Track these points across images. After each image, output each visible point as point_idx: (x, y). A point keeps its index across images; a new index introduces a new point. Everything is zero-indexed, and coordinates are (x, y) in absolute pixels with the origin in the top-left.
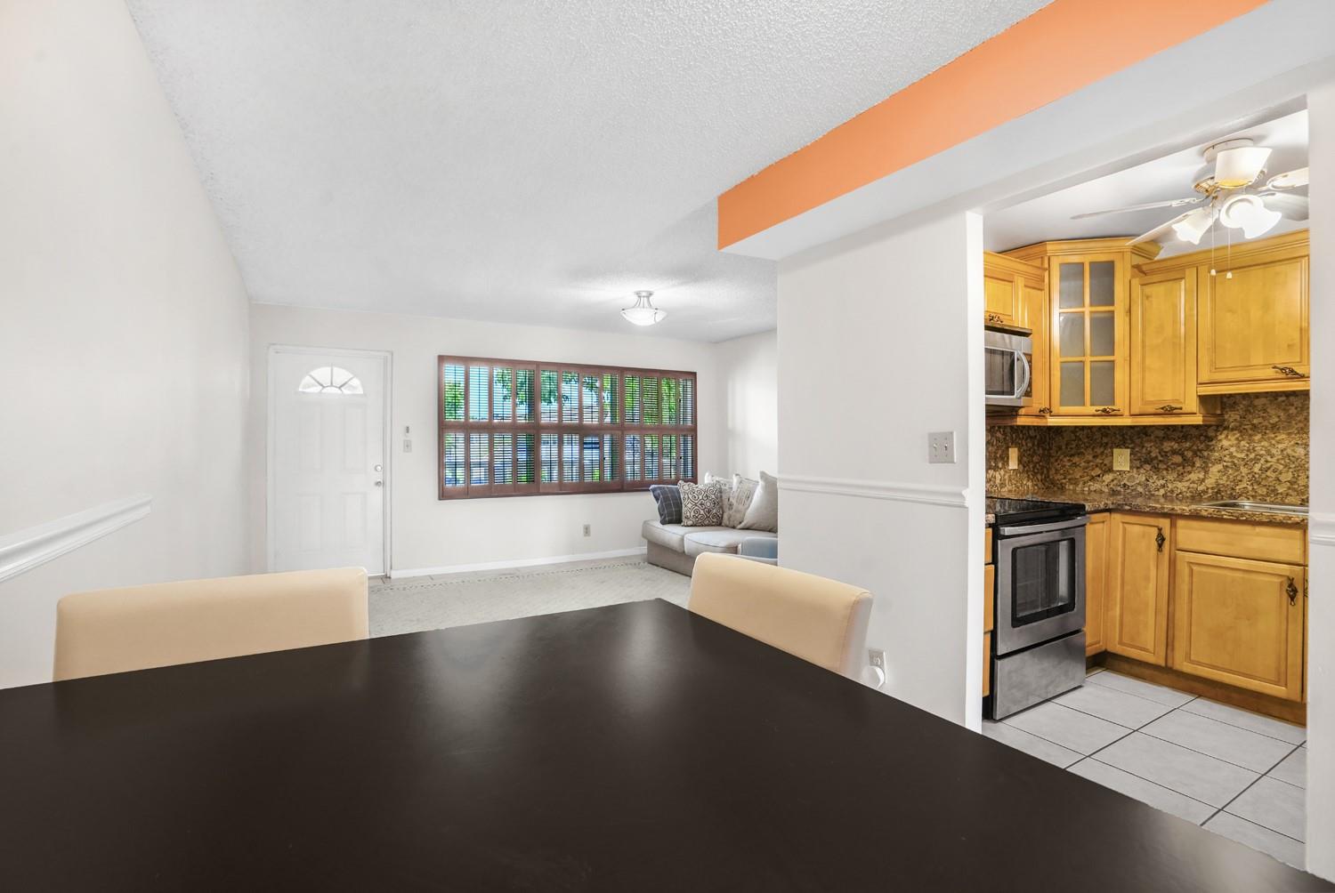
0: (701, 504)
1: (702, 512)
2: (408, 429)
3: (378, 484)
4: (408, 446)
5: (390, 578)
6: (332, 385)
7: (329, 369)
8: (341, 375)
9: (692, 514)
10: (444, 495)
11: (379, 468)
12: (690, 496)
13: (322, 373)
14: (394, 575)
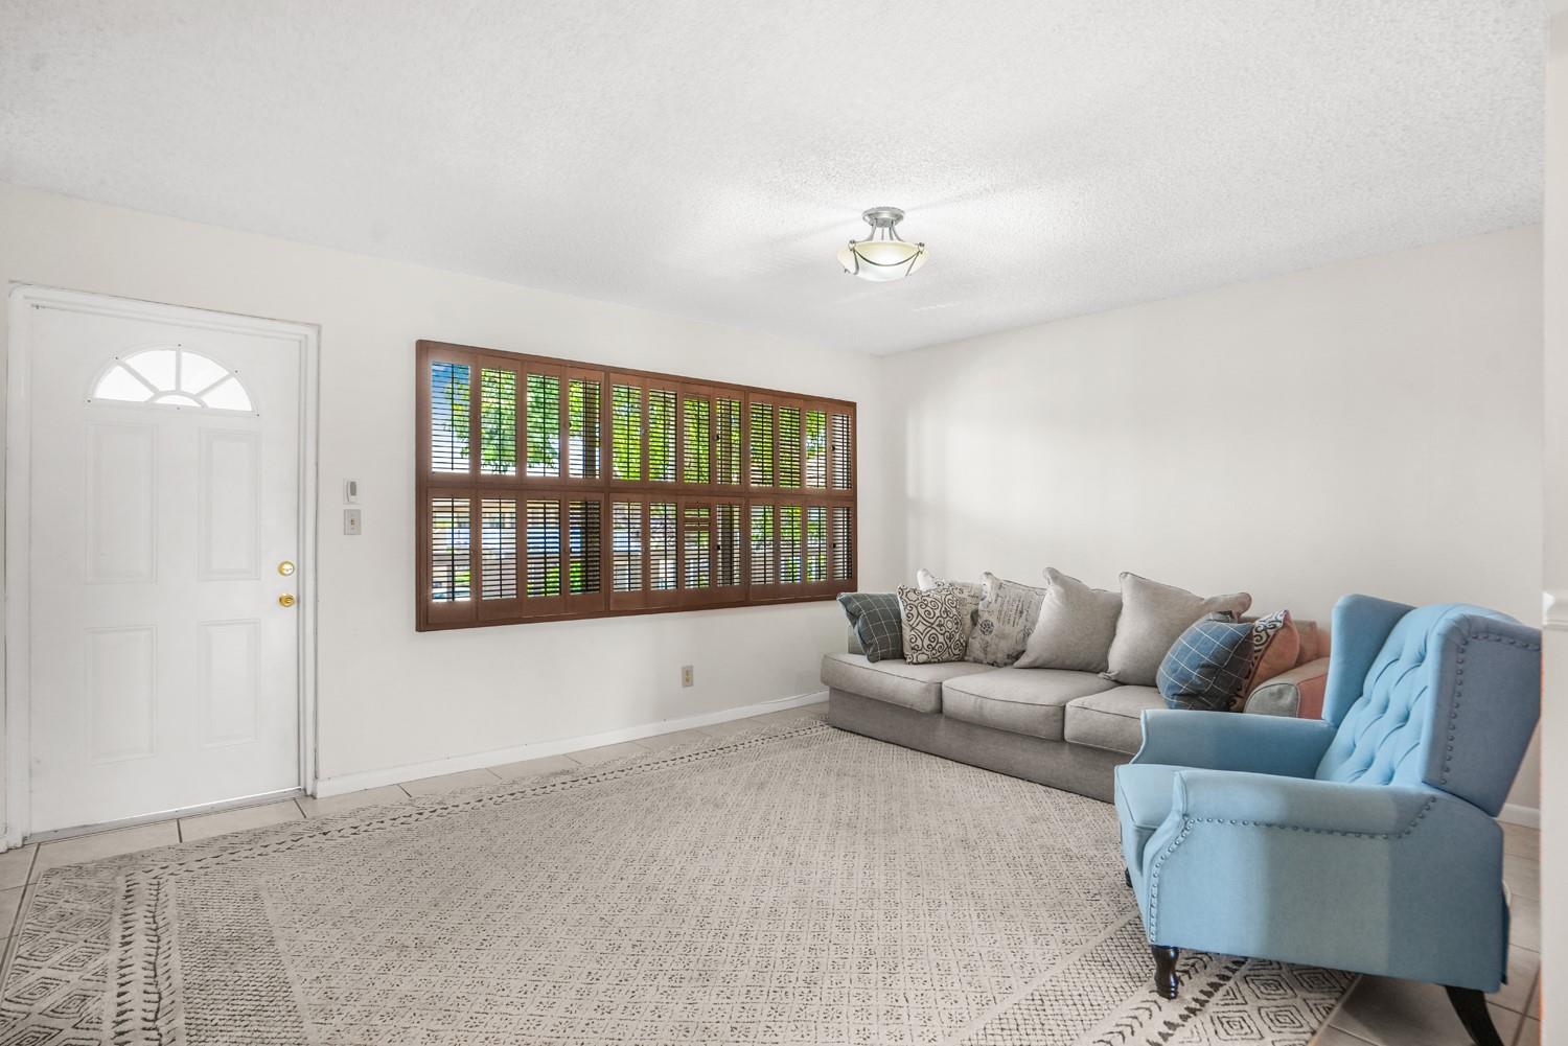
0: (940, 625)
1: (941, 639)
2: (353, 488)
3: (285, 601)
4: (353, 522)
5: (313, 797)
6: (178, 391)
7: (169, 356)
8: (200, 372)
9: (926, 642)
10: (429, 619)
11: (286, 567)
12: (922, 611)
13: (156, 365)
14: (323, 790)
